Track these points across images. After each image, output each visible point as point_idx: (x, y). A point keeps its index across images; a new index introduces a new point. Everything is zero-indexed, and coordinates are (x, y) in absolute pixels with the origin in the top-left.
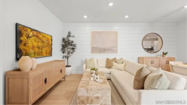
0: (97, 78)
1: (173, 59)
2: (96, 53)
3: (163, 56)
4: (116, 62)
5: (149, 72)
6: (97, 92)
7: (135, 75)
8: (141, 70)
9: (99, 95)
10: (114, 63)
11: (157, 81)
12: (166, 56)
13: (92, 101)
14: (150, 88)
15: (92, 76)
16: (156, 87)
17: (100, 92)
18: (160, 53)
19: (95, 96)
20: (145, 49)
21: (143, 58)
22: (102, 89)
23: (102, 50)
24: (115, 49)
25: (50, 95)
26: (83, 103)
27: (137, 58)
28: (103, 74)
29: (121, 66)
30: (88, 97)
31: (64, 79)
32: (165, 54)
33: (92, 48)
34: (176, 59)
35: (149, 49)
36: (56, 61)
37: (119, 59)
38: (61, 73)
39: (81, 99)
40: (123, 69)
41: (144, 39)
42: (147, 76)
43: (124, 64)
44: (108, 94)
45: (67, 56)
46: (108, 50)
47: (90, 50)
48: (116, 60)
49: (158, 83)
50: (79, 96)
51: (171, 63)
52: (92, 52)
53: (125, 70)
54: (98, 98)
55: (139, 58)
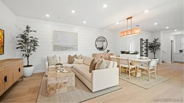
0: (63, 70)
1: (112, 54)
2: (58, 51)
3: (107, 53)
4: (77, 58)
5: (97, 61)
6: (65, 78)
7: (90, 65)
8: (93, 60)
9: (66, 81)
10: (75, 59)
11: (101, 64)
12: (109, 53)
13: (61, 86)
14: (98, 69)
15: (58, 69)
16: (100, 68)
17: (67, 78)
18: (106, 51)
19: (63, 82)
20: (97, 48)
21: (96, 54)
22: (68, 76)
23: (64, 49)
24: (75, 47)
25: (8, 95)
26: (53, 89)
27: (92, 55)
28: (66, 67)
29: (81, 61)
30: (57, 84)
31: (21, 79)
32: (108, 51)
33: (54, 46)
34: (114, 55)
35: (100, 48)
36: (8, 60)
37: (79, 55)
38: (20, 72)
39: (51, 86)
40: (82, 63)
41: (97, 40)
42: (96, 64)
43: (83, 59)
44: (73, 79)
45: (27, 55)
46: (70, 48)
47: (52, 48)
48: (77, 56)
49: (101, 65)
50: (49, 84)
51: (111, 56)
52: (54, 50)
53: (84, 64)
54: (65, 83)
55: (93, 55)
